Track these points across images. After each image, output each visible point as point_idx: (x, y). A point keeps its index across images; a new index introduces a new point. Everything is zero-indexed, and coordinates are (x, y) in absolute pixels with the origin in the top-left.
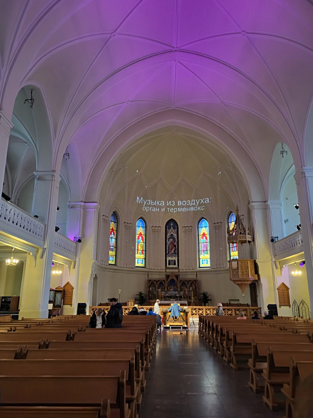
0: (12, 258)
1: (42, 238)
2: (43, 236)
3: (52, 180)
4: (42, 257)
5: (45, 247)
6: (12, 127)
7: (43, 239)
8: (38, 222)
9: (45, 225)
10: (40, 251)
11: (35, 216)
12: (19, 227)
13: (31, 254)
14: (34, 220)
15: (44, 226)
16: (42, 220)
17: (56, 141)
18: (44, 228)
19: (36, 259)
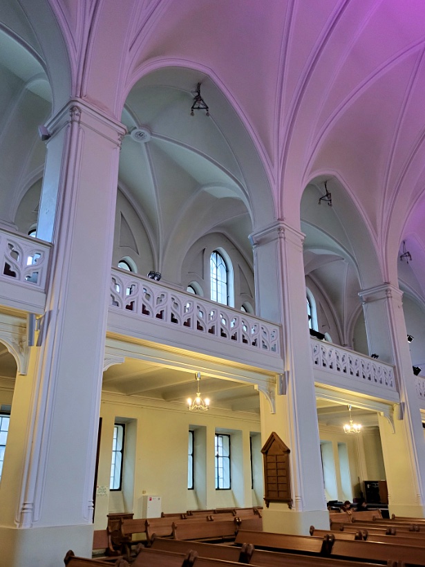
0: (351, 421)
1: (394, 388)
2: (394, 384)
3: (388, 297)
4: (402, 418)
5: (403, 400)
6: (303, 238)
7: (395, 390)
8: (380, 364)
9: (394, 367)
10: (396, 408)
11: (373, 356)
12: (351, 375)
13: (382, 413)
14: (372, 362)
15: (392, 368)
16: (387, 361)
17: (379, 239)
18: (392, 372)
19: (392, 421)
